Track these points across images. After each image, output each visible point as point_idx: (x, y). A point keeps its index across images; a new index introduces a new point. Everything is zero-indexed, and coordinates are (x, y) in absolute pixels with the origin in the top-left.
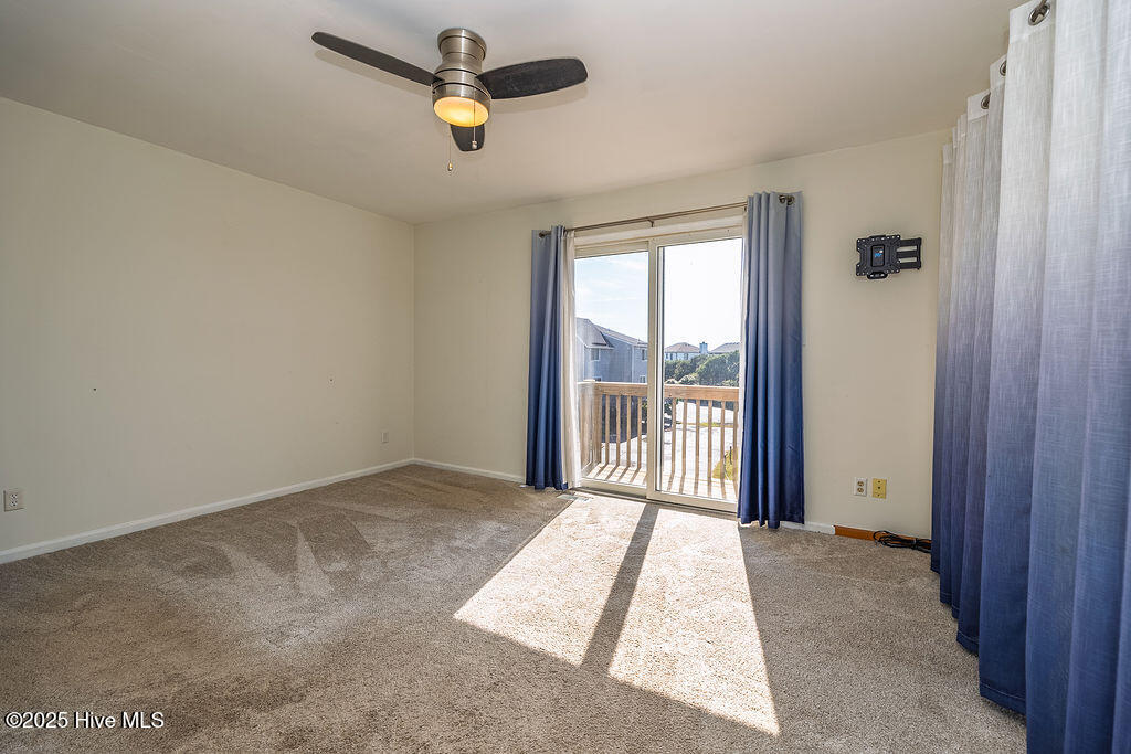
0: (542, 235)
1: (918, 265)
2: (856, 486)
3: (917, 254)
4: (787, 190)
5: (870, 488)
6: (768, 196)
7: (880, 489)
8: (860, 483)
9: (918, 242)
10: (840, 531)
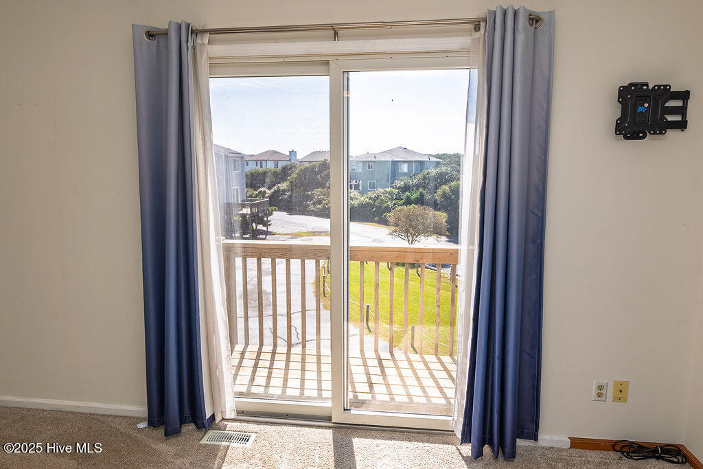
0: (150, 35)
1: (682, 125)
2: (594, 390)
3: (682, 111)
4: (538, 8)
5: (610, 392)
6: (516, 13)
7: (621, 392)
8: (600, 387)
9: (685, 96)
10: (576, 443)
